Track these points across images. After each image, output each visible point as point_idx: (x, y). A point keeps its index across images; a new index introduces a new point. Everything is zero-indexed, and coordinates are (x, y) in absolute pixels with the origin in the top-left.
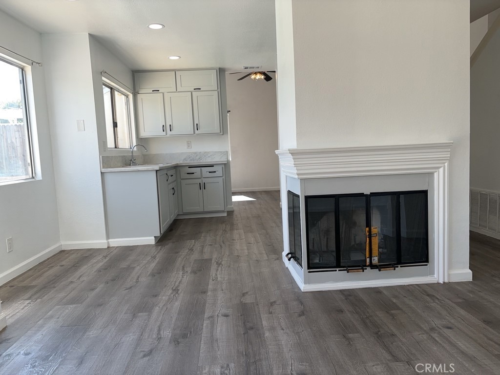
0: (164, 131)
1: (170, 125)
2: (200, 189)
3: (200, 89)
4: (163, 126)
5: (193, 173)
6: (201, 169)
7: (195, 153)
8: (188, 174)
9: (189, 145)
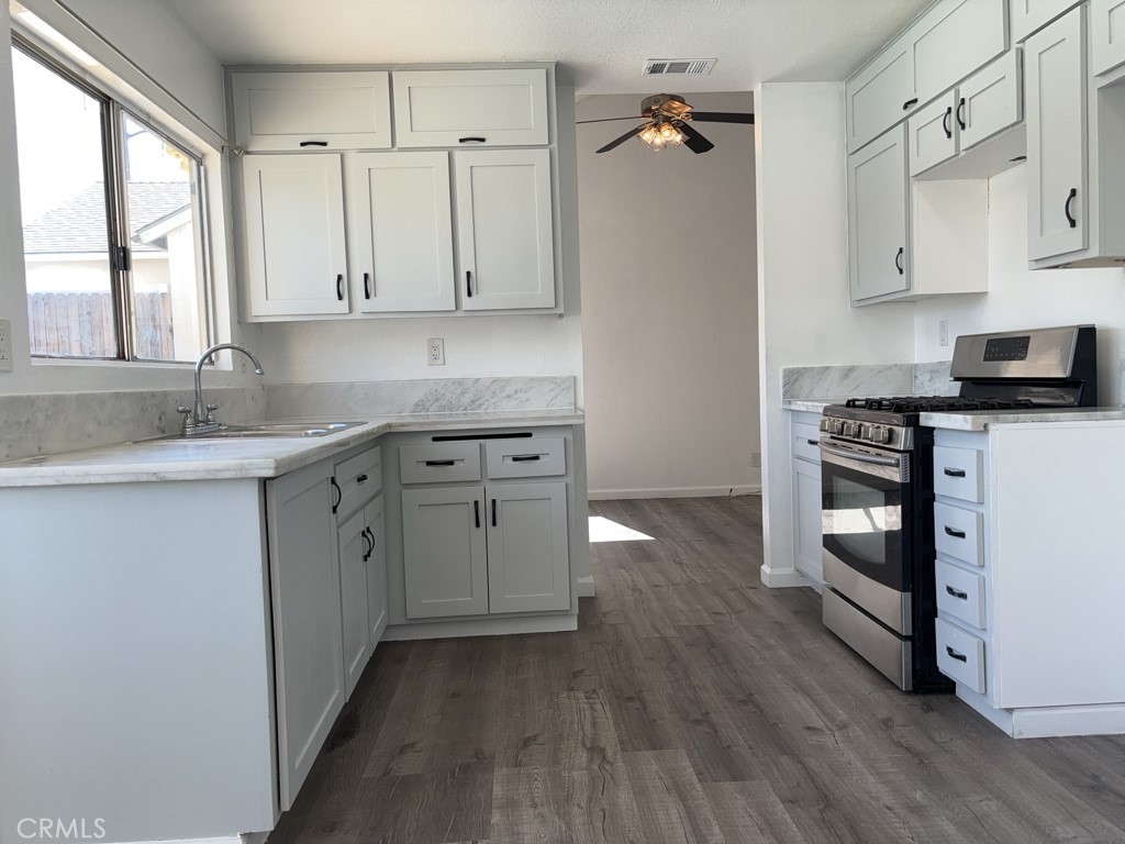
0: (340, 297)
1: (366, 276)
2: (478, 525)
3: (483, 140)
4: (340, 277)
5: (451, 463)
6: (482, 448)
7: (460, 382)
8: (429, 463)
9: (436, 352)
